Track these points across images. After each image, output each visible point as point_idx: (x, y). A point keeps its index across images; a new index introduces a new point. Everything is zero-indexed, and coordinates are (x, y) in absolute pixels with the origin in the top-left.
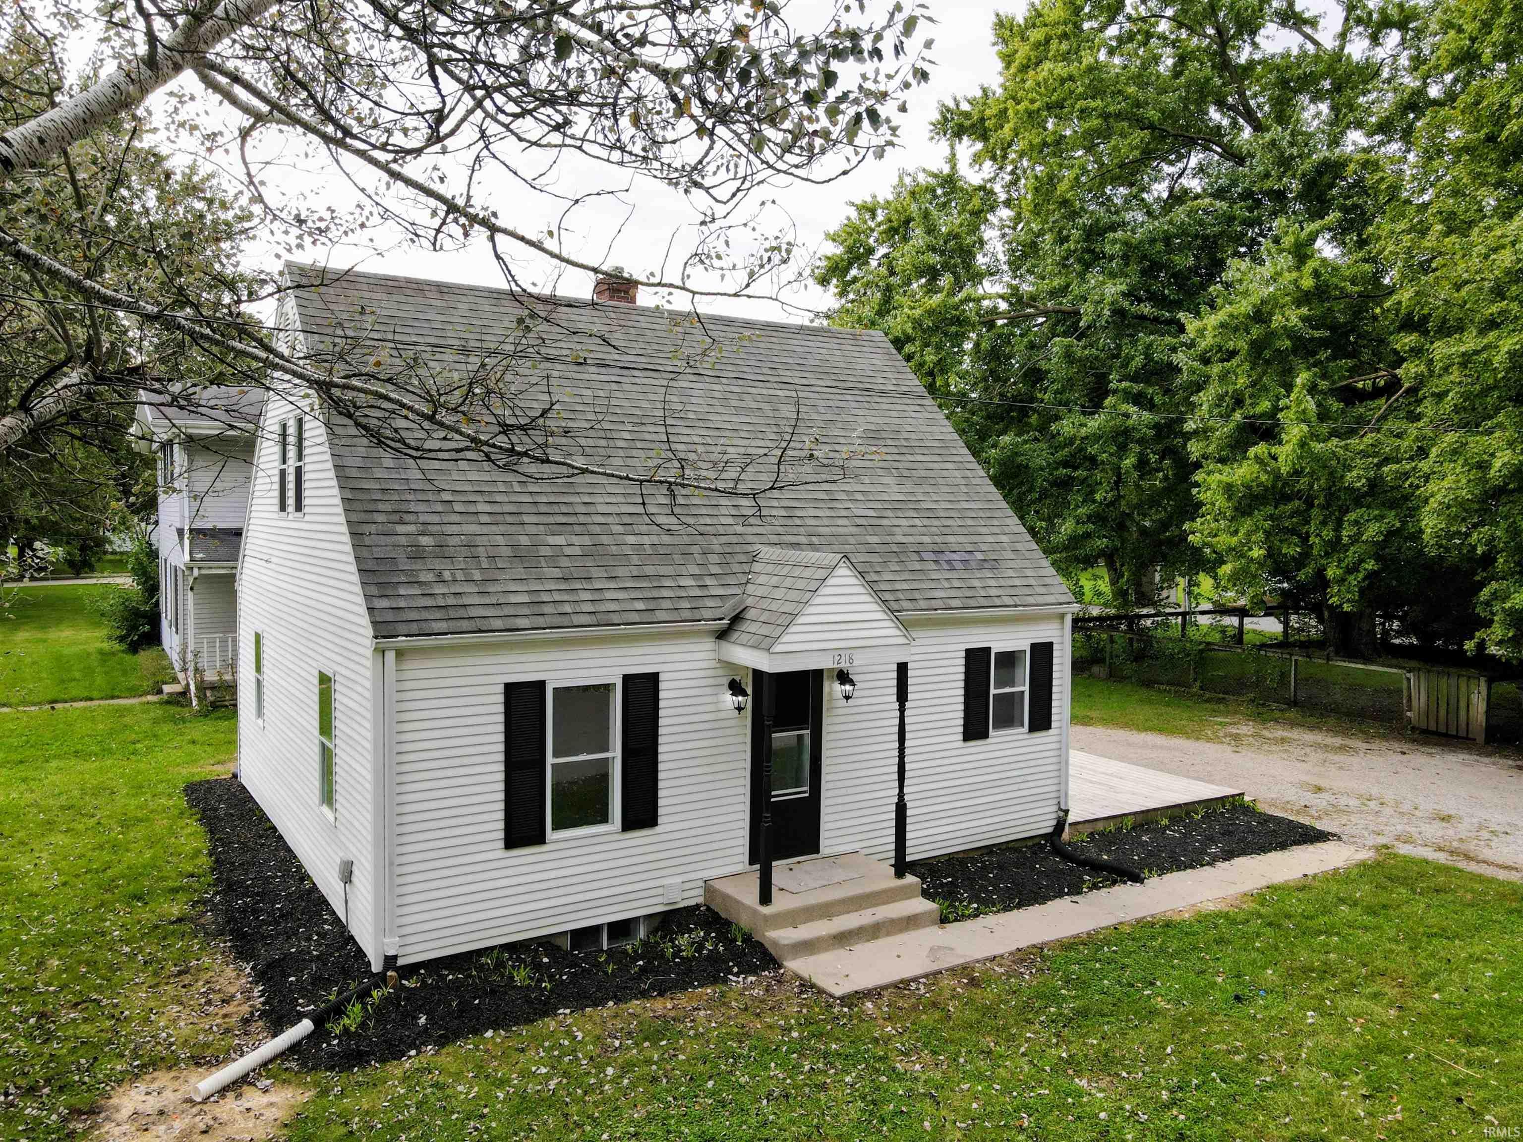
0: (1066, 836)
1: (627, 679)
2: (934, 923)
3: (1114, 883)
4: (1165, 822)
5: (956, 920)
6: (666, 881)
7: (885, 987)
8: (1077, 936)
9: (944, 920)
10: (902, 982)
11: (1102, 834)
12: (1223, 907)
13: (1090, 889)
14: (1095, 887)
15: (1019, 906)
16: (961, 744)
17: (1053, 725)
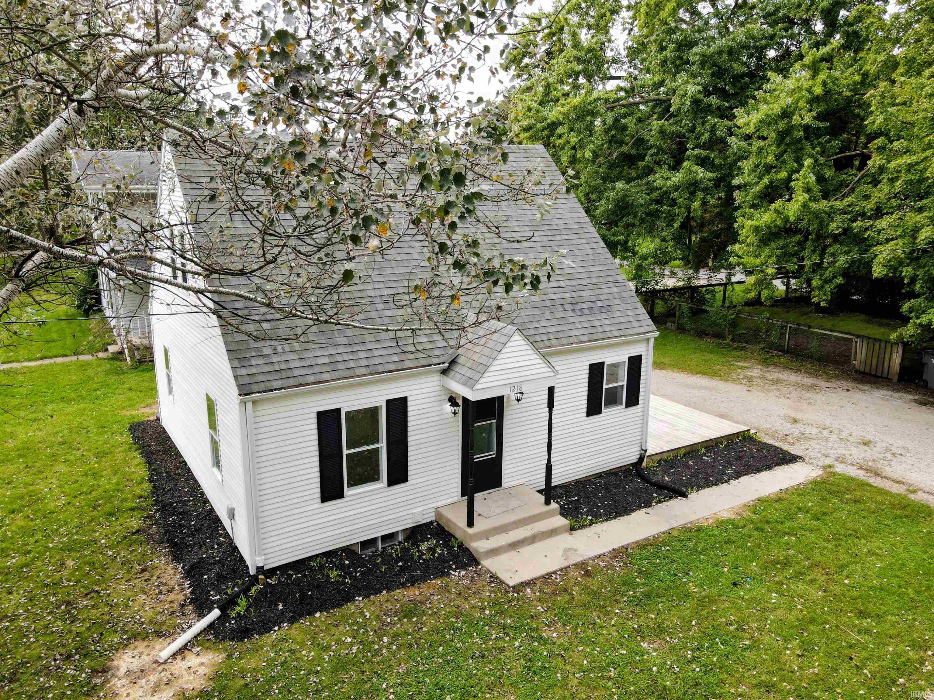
0: (644, 464)
1: (388, 402)
2: (566, 531)
3: (671, 498)
4: (703, 451)
5: (579, 528)
6: (414, 511)
7: (537, 579)
8: (647, 539)
9: (572, 529)
10: (547, 574)
11: (665, 461)
12: (731, 515)
13: (657, 503)
14: (660, 502)
15: (615, 518)
16: (586, 418)
17: (640, 402)
